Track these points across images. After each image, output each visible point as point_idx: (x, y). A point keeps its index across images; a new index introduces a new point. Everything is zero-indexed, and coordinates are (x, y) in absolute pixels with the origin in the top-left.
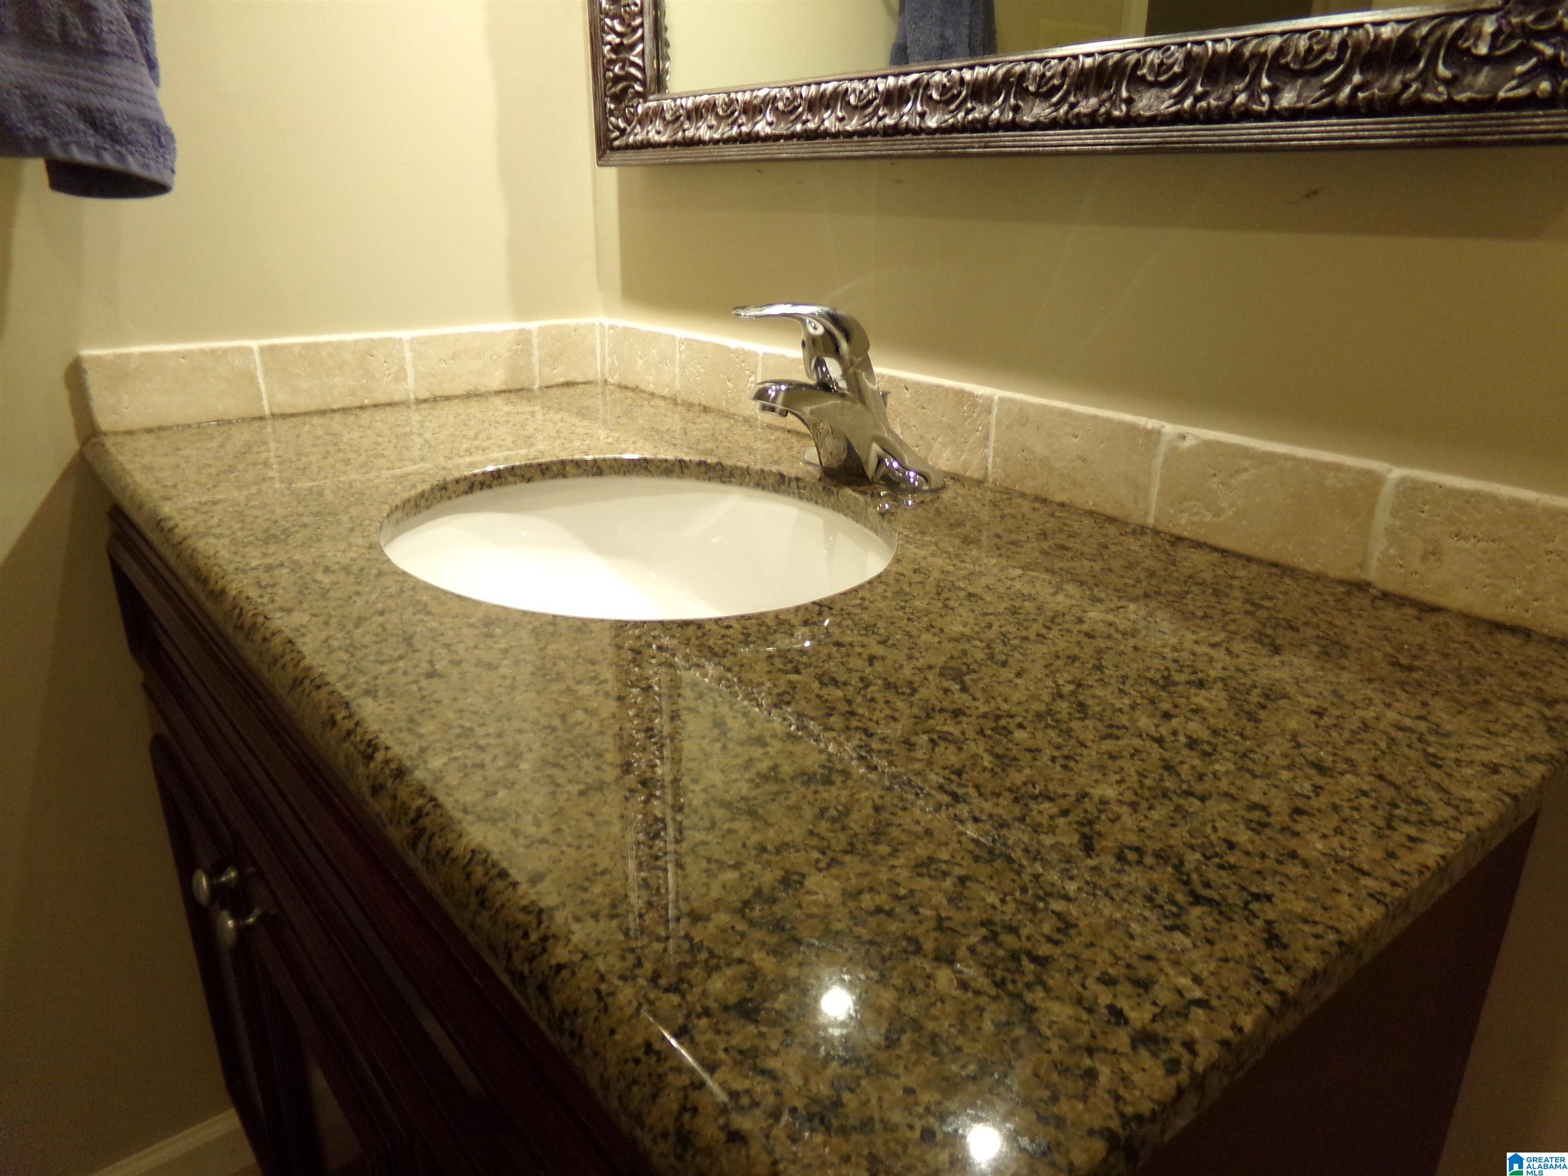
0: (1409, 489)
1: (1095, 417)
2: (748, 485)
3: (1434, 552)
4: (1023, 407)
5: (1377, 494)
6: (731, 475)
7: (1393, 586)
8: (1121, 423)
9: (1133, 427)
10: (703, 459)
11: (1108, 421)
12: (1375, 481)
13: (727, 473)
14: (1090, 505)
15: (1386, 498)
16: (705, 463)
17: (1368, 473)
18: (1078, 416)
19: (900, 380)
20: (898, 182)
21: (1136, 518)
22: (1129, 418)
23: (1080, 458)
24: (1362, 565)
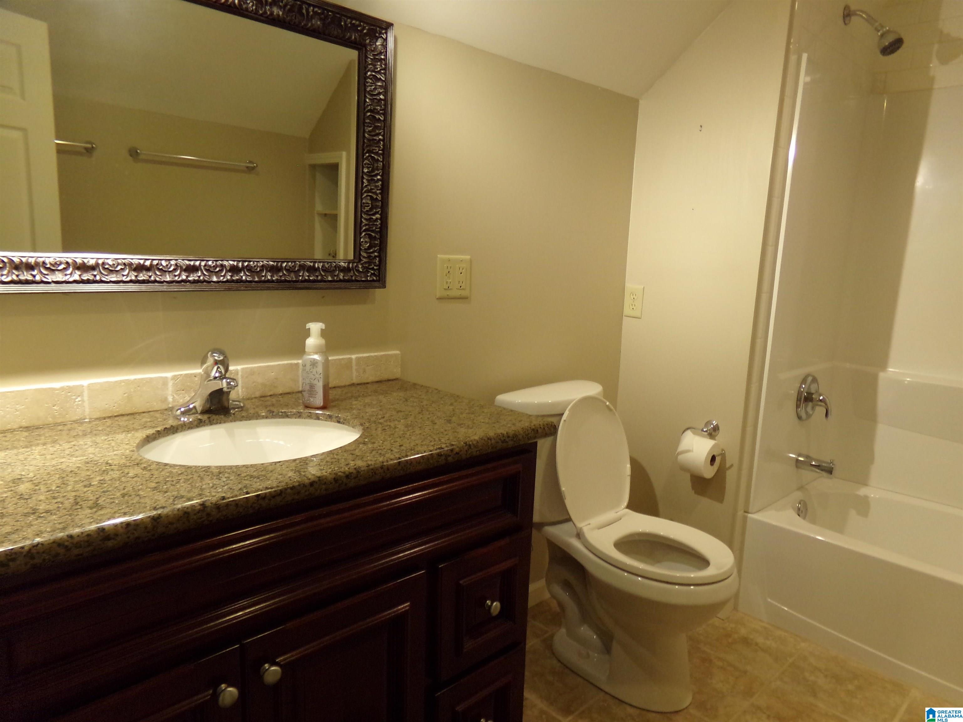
0: (358, 359)
1: (279, 365)
2: (185, 430)
3: (364, 371)
4: (252, 369)
5: (352, 362)
6: (177, 429)
7: (359, 382)
8: (287, 364)
9: (291, 364)
10: (165, 427)
11: (283, 364)
12: (351, 359)
13: (175, 429)
14: (281, 392)
15: (354, 362)
16: (166, 428)
17: (350, 358)
18: (273, 366)
19: (191, 374)
20: (175, 298)
21: (296, 390)
22: (286, 362)
23: (275, 379)
24: (352, 380)
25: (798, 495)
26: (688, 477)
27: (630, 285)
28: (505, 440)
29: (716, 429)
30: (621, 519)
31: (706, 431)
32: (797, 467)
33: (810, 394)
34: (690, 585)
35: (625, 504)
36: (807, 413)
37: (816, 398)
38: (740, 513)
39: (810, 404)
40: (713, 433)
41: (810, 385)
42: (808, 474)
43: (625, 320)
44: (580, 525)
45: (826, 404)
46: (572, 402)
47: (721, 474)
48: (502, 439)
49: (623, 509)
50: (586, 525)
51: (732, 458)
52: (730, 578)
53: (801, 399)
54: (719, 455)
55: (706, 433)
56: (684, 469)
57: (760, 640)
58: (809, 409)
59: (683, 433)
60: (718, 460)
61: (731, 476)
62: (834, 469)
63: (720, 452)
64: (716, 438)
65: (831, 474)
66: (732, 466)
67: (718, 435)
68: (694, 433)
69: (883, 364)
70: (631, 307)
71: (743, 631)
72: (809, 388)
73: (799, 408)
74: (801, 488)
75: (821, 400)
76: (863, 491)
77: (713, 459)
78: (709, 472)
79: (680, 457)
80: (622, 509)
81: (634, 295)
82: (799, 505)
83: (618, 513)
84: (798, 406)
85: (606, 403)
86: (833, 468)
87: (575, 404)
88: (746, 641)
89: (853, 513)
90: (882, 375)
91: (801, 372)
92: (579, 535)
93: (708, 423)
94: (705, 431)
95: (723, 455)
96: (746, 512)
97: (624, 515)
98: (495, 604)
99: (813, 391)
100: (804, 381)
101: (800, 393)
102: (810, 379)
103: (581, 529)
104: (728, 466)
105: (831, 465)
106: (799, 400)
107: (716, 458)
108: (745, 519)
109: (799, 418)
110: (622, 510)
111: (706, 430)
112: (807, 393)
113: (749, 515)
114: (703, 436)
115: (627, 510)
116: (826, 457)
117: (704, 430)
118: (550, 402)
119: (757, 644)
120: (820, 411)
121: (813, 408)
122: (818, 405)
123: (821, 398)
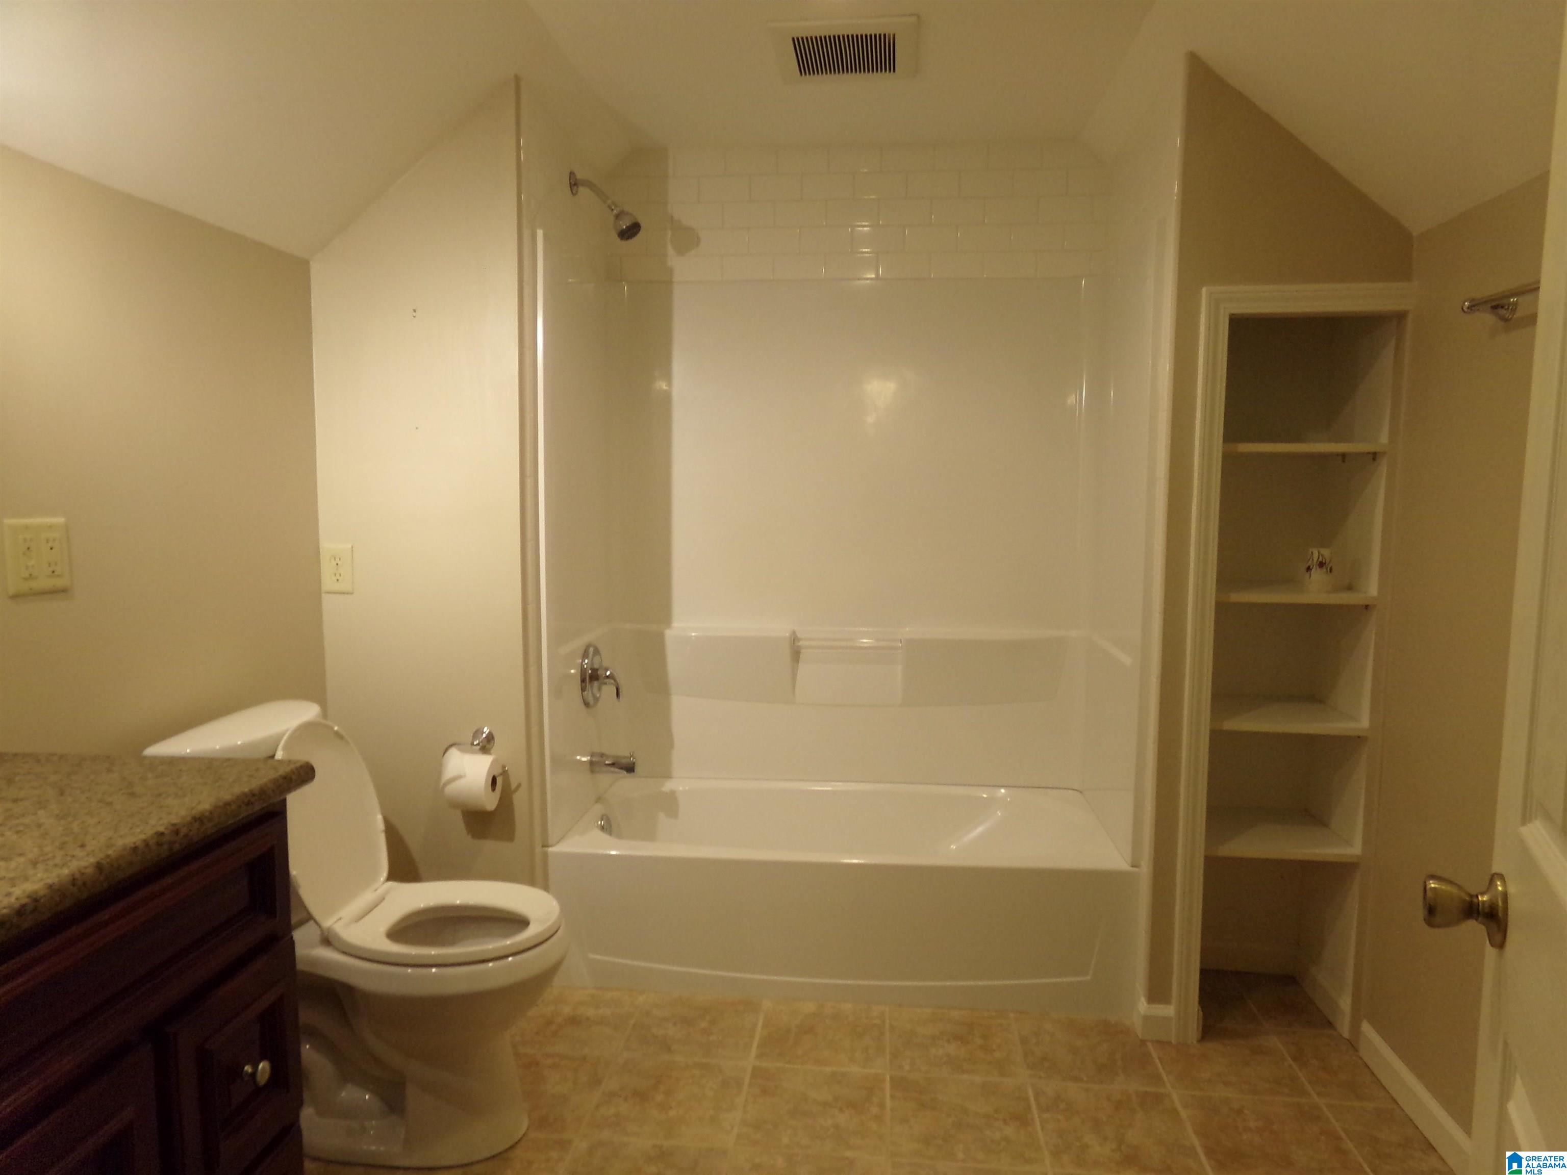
25: (599, 809)
26: (458, 816)
27: (327, 545)
28: (249, 801)
29: (490, 738)
30: (384, 899)
31: (478, 744)
32: (592, 771)
33: (594, 671)
34: (507, 956)
35: (385, 874)
36: (594, 695)
37: (602, 675)
38: (538, 849)
39: (596, 684)
40: (488, 746)
41: (592, 659)
42: (605, 778)
43: (326, 598)
44: (327, 923)
45: (615, 681)
46: (282, 737)
47: (506, 801)
48: (246, 800)
49: (383, 883)
50: (336, 922)
51: (517, 776)
52: (558, 932)
53: (585, 678)
54: (499, 776)
55: (478, 747)
56: (454, 804)
57: (591, 1012)
58: (595, 690)
59: (444, 754)
60: (499, 781)
61: (519, 799)
62: (636, 764)
63: (500, 771)
64: (492, 751)
65: (634, 771)
66: (519, 786)
67: (494, 747)
68: (464, 751)
69: (666, 617)
70: (334, 579)
71: (567, 1010)
72: (592, 664)
73: (584, 691)
74: (599, 800)
75: (608, 677)
76: (668, 786)
77: (494, 781)
78: (490, 802)
79: (451, 789)
80: (381, 883)
81: (337, 559)
82: (601, 823)
83: (379, 891)
84: (583, 690)
85: (332, 728)
86: (634, 763)
87: (291, 737)
88: (574, 1021)
89: (661, 816)
90: (668, 633)
91: (579, 643)
92: (327, 940)
93: (478, 732)
94: (476, 745)
95: (505, 773)
96: (546, 845)
97: (387, 892)
98: (261, 1066)
99: (596, 666)
100: (585, 655)
101: (583, 671)
102: (591, 650)
103: (329, 929)
104: (513, 786)
105: (632, 759)
106: (583, 681)
107: (497, 779)
108: (545, 856)
109: (587, 704)
110: (382, 885)
111: (477, 742)
112: (591, 669)
113: (550, 849)
114: (473, 752)
115: (390, 883)
116: (621, 751)
117: (475, 743)
118: (239, 743)
119: (588, 1019)
120: (608, 690)
121: (600, 689)
122: (606, 684)
123: (608, 673)
